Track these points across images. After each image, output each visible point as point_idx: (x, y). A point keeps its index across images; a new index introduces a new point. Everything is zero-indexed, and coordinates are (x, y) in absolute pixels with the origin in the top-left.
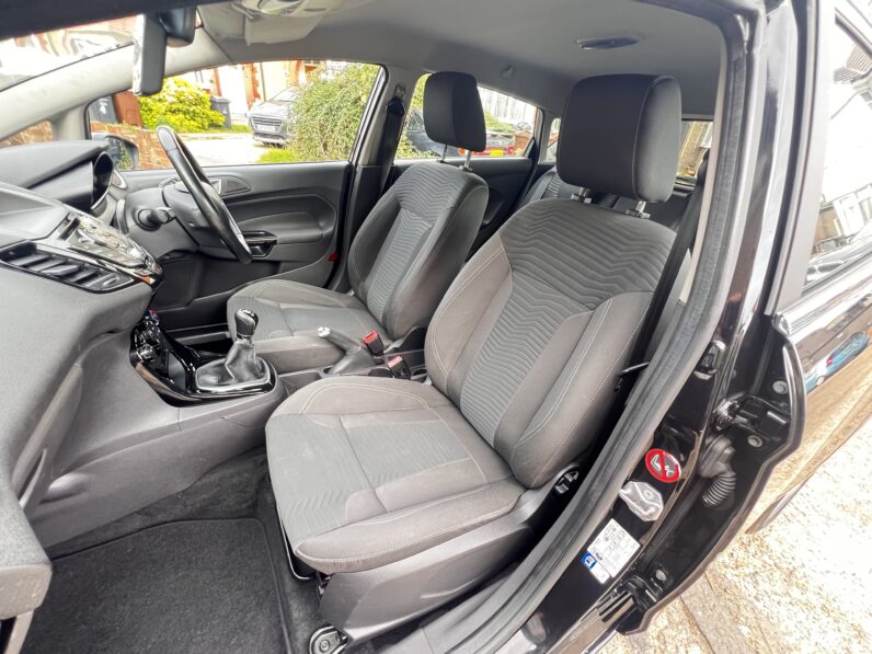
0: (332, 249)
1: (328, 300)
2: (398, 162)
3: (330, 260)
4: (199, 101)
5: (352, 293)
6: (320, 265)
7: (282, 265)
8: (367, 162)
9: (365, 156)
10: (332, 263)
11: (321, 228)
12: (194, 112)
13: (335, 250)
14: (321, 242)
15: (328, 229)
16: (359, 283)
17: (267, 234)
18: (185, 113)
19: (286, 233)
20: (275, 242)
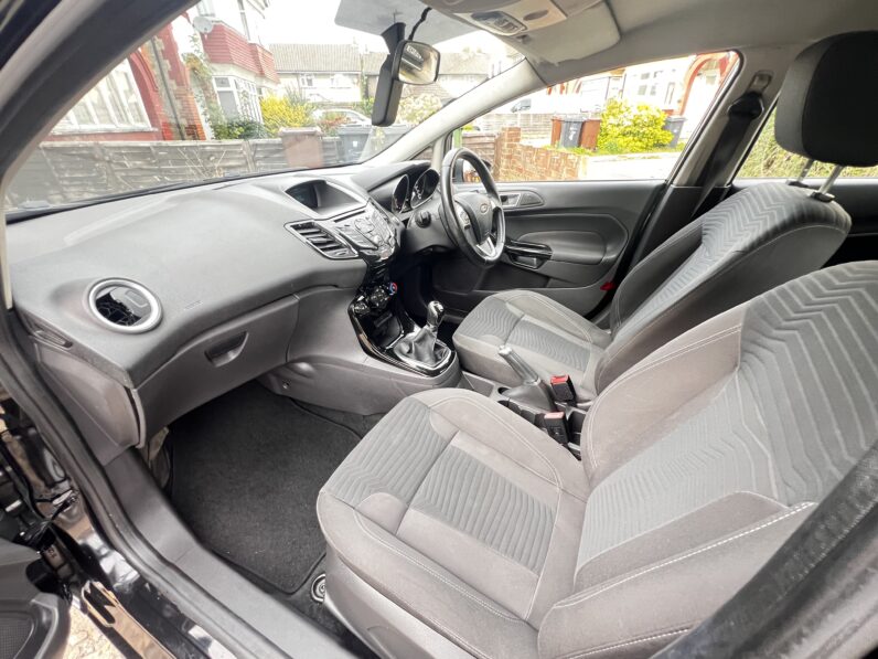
0: (609, 277)
1: (576, 329)
2: (736, 183)
3: (603, 288)
4: (654, 122)
5: (609, 332)
6: (590, 292)
7: (551, 281)
8: (684, 182)
9: (683, 175)
10: (605, 292)
11: (605, 252)
12: (644, 133)
13: (611, 279)
14: (599, 268)
15: (612, 255)
16: (615, 322)
17: (548, 248)
18: (634, 135)
19: (565, 250)
20: (548, 257)
